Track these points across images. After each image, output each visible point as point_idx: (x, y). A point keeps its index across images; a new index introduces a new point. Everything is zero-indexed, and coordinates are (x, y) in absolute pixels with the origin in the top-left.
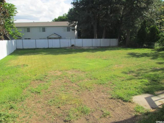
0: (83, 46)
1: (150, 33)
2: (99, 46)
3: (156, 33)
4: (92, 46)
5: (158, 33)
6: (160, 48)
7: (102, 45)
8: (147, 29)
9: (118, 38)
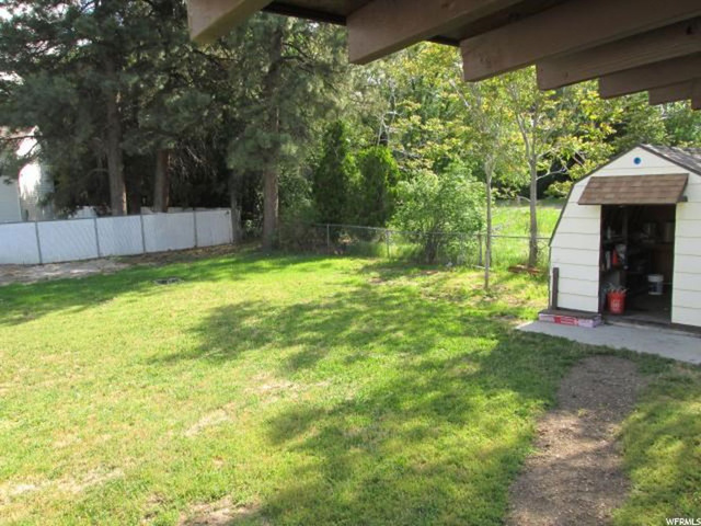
0: (44, 262)
1: (362, 180)
2: (137, 249)
3: (386, 181)
4: (96, 256)
5: (393, 182)
6: (401, 254)
7: (152, 247)
8: (348, 161)
9: (234, 204)
